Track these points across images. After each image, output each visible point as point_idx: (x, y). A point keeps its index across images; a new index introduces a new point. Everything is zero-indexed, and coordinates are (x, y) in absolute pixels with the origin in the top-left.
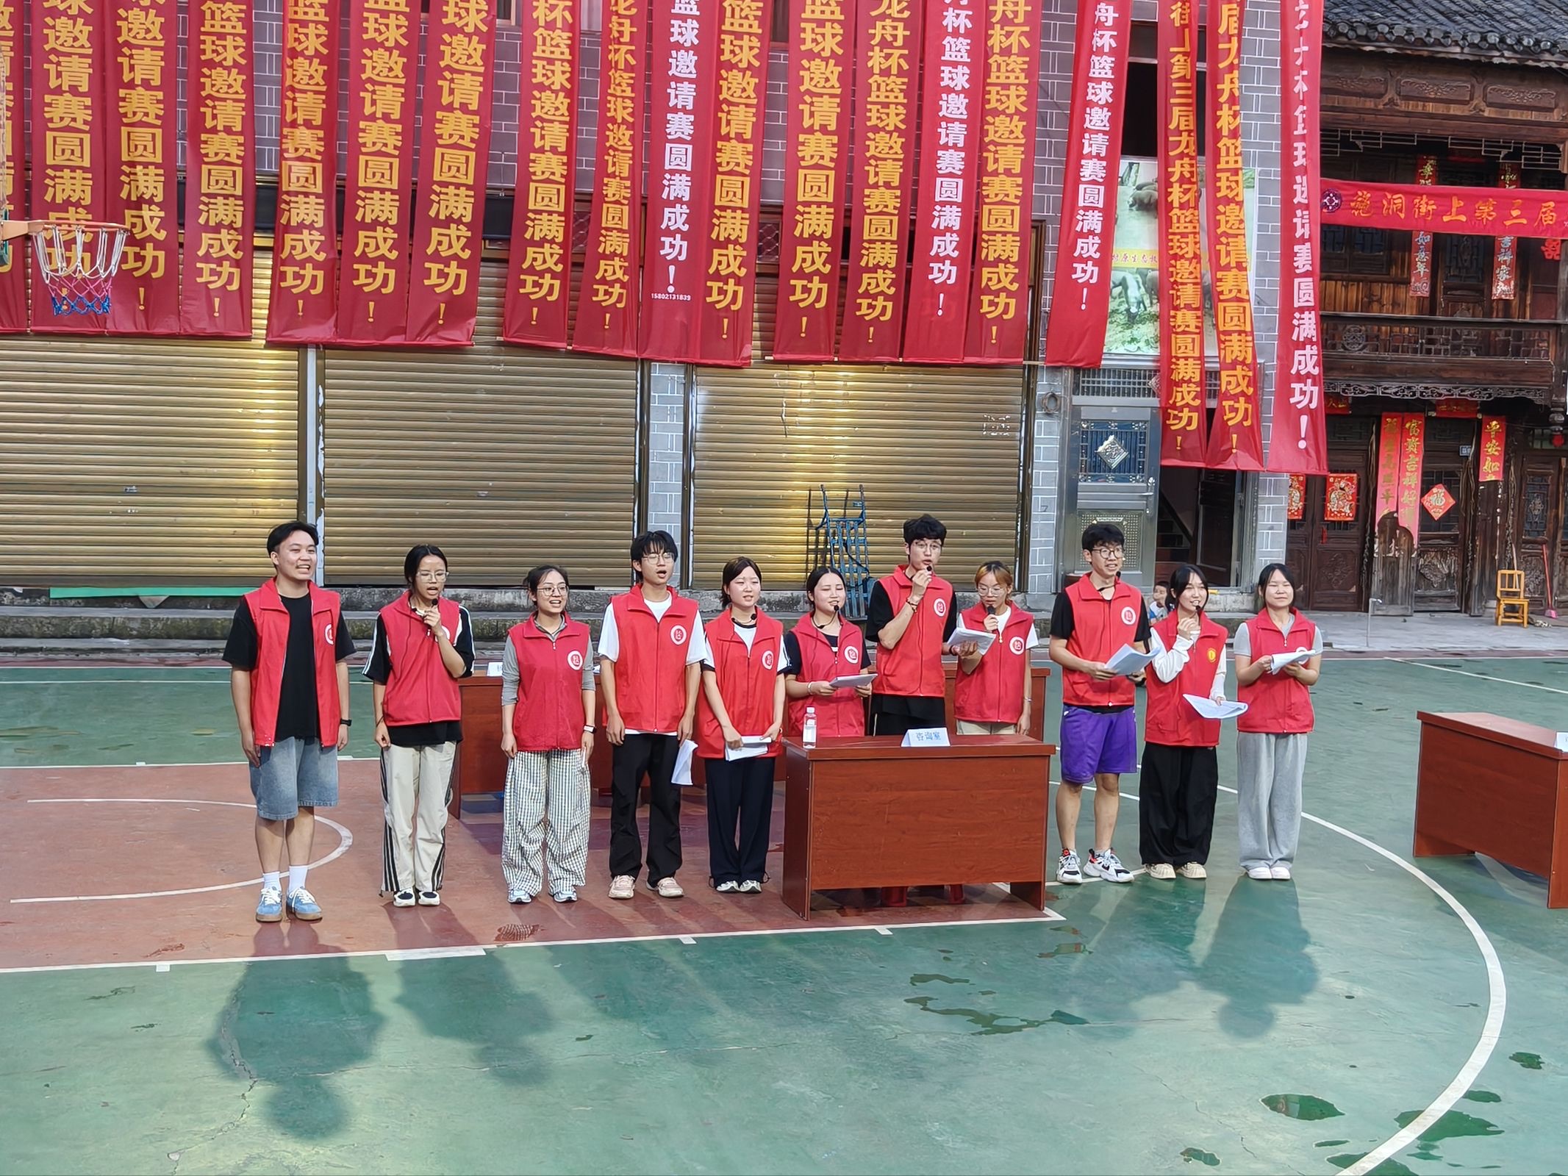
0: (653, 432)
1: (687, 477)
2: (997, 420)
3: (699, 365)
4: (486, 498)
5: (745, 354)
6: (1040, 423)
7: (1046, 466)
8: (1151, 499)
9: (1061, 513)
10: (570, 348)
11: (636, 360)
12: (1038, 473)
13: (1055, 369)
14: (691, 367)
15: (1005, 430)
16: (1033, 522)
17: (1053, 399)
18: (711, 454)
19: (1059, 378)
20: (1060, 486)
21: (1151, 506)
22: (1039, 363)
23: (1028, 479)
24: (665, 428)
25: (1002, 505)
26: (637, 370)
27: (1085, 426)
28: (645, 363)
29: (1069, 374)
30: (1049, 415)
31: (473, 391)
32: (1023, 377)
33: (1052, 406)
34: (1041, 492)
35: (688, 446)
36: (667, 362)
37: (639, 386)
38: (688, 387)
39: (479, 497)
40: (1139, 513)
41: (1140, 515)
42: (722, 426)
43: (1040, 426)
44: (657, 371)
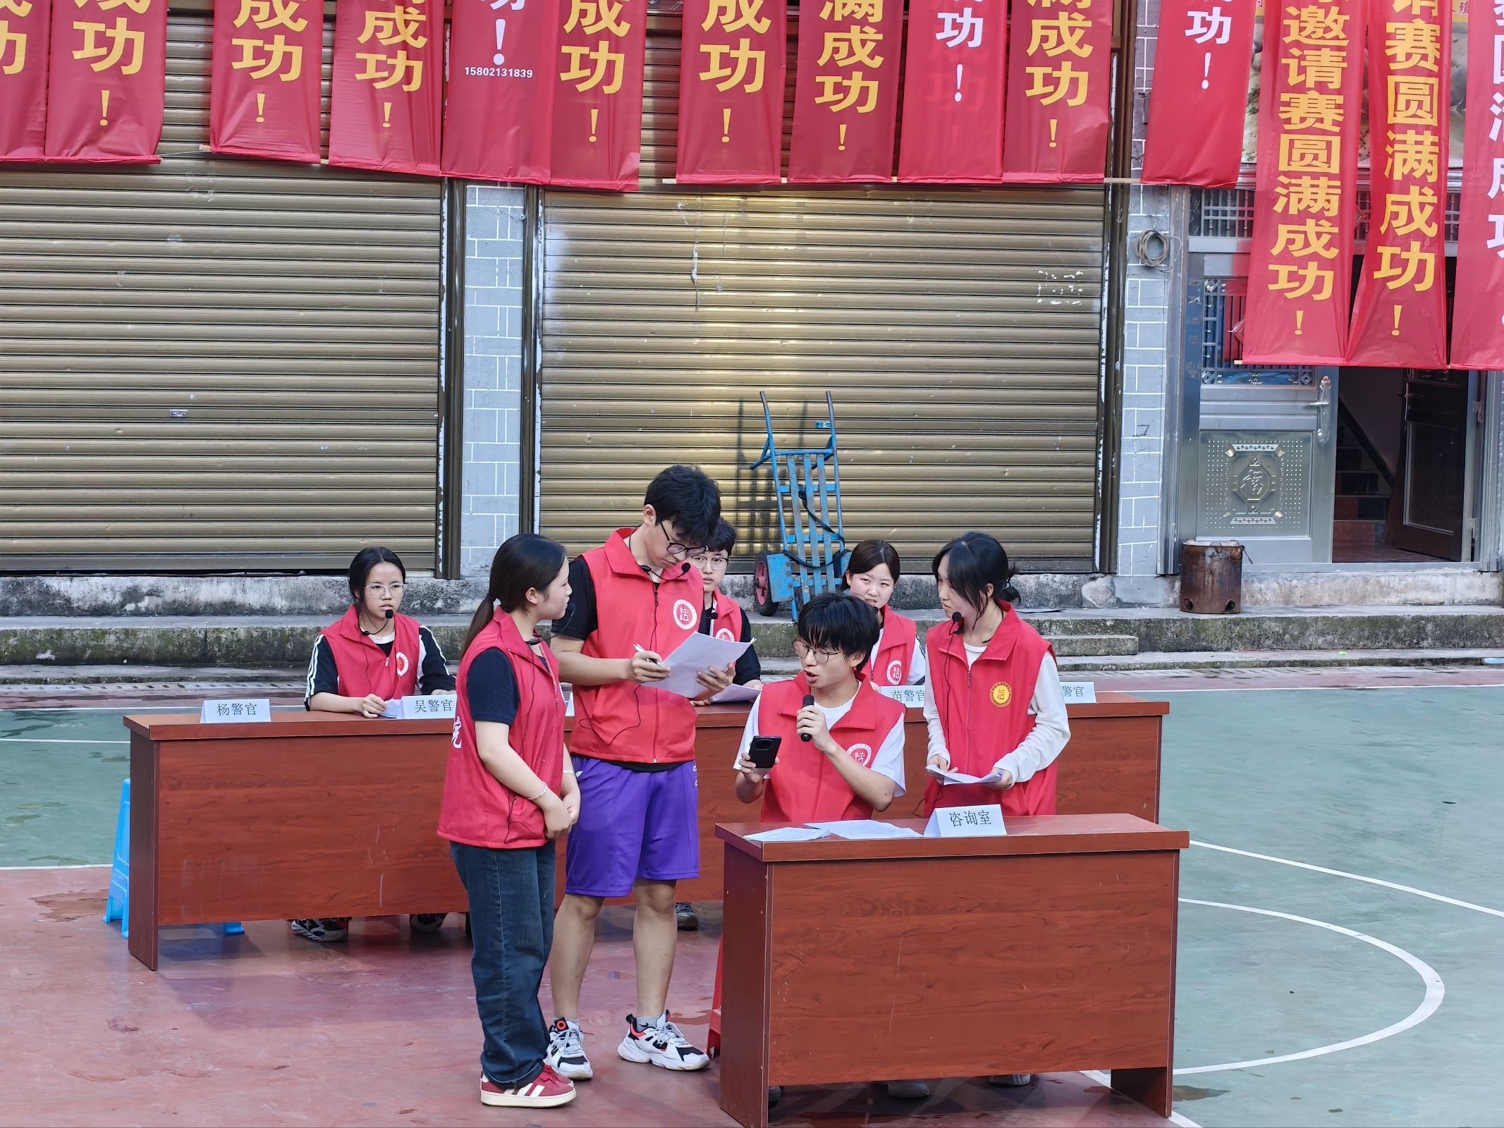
0: (471, 304)
1: (530, 380)
2: (1061, 280)
3: (548, 188)
4: (183, 420)
5: (627, 169)
6: (1135, 283)
7: (1145, 357)
8: (1325, 412)
9: (1172, 437)
10: (325, 162)
11: (439, 180)
12: (1131, 368)
13: (1160, 192)
14: (534, 192)
15: (1074, 295)
16: (1124, 453)
17: (1155, 244)
18: (570, 340)
19: (1164, 207)
20: (1170, 391)
21: (1325, 424)
22: (1133, 181)
23: (1114, 379)
24: (490, 296)
25: (1072, 426)
26: (441, 199)
27: (1211, 288)
28: (454, 186)
29: (1181, 201)
30: (1149, 268)
31: (162, 238)
32: (1105, 205)
33: (1153, 253)
34: (1139, 401)
35: (530, 329)
36: (495, 183)
37: (445, 225)
38: (530, 224)
39: (173, 419)
40: (1305, 435)
41: (1307, 440)
42: (589, 293)
43: (1134, 288)
44: (477, 199)
